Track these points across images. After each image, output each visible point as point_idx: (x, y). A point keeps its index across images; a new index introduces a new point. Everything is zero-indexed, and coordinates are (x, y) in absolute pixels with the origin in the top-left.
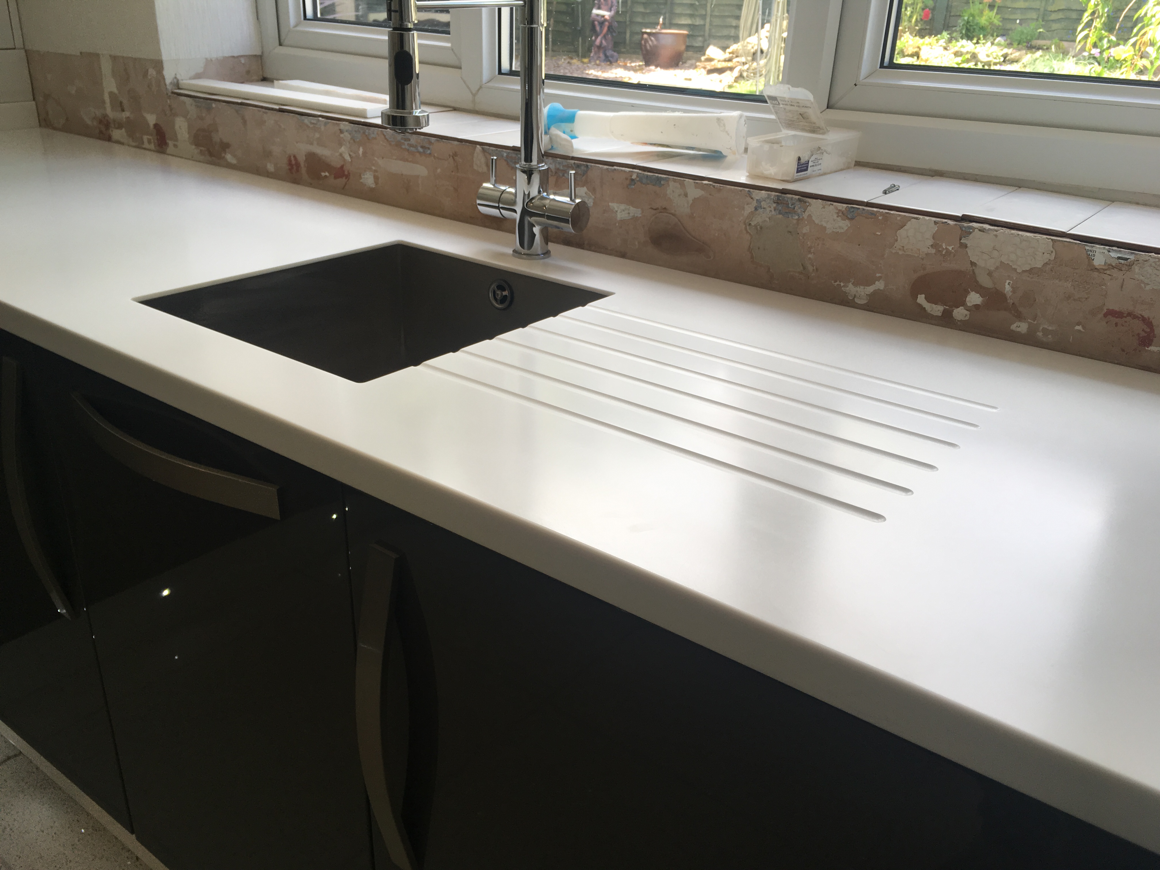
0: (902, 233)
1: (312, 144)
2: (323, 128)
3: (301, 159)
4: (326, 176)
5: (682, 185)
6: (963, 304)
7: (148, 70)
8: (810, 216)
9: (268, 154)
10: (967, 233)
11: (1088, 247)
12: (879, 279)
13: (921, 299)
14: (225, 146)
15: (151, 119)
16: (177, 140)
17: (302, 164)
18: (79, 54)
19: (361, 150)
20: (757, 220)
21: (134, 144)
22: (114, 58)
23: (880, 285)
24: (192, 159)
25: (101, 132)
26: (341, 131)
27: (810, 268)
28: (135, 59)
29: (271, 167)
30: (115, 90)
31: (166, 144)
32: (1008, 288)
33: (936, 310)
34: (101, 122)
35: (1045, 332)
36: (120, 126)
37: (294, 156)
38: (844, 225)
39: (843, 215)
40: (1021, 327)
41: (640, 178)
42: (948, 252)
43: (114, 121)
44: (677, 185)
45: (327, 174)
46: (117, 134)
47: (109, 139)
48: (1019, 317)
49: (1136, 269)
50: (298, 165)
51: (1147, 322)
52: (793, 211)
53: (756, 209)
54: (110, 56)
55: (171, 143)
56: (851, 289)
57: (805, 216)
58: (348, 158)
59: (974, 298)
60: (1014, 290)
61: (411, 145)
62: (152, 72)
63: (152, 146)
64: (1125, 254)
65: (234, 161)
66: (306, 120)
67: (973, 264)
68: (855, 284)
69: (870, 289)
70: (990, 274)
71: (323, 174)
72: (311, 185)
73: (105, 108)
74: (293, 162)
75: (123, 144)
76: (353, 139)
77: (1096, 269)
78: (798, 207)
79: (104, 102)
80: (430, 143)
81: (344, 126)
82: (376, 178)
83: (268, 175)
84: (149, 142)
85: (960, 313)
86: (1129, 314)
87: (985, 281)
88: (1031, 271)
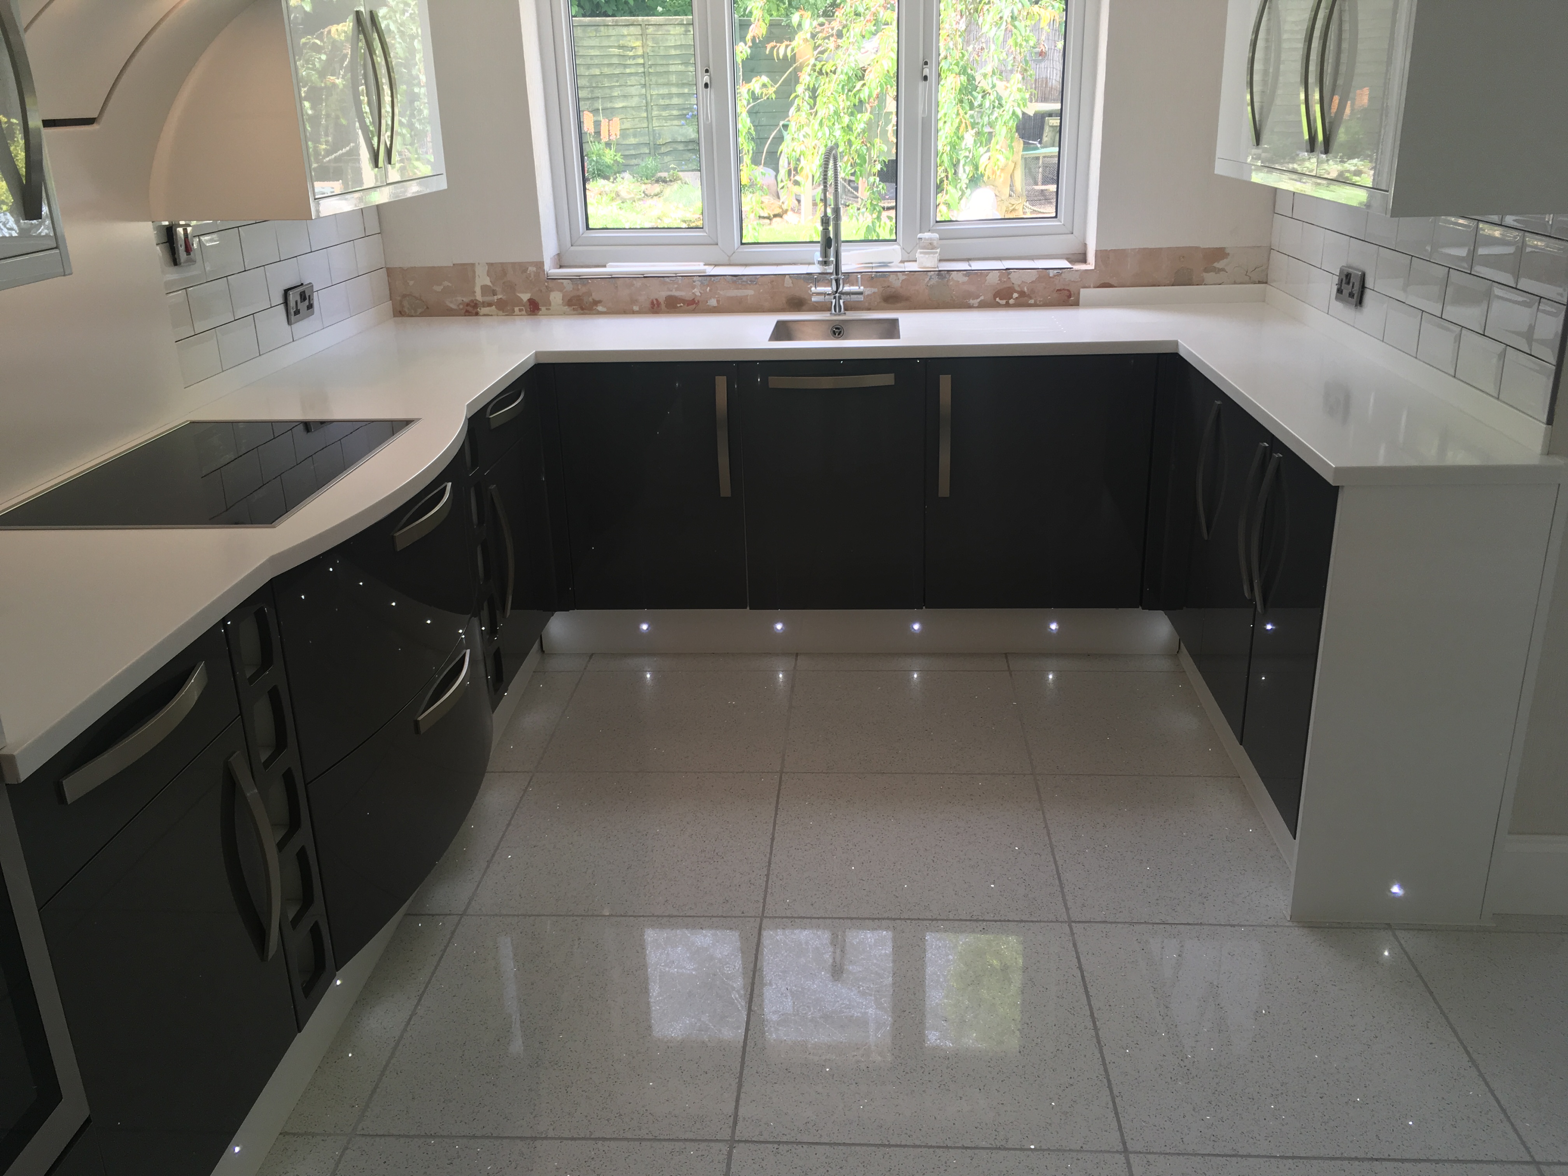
0: (988, 278)
1: (671, 291)
2: (680, 282)
3: (662, 300)
4: (681, 306)
5: (897, 275)
6: (1012, 298)
7: (528, 268)
8: (952, 278)
9: (634, 301)
10: (1009, 274)
11: (1048, 271)
12: (981, 296)
13: (998, 299)
14: (596, 303)
15: (525, 297)
16: (550, 305)
17: (662, 303)
18: (452, 265)
19: (709, 288)
20: (931, 283)
21: (504, 314)
22: (490, 265)
23: (982, 298)
24: (565, 314)
25: (467, 311)
26: (694, 282)
27: (954, 297)
28: (514, 264)
29: (636, 308)
30: (489, 284)
31: (539, 309)
32: (1026, 289)
33: (1003, 302)
34: (468, 305)
35: (1040, 301)
36: (490, 305)
37: (657, 300)
38: (966, 279)
39: (965, 275)
40: (1032, 301)
41: (876, 276)
42: (1004, 281)
43: (483, 302)
44: (894, 276)
45: (682, 305)
46: (484, 310)
47: (477, 314)
48: (1031, 298)
49: (1063, 275)
50: (659, 304)
51: (1068, 290)
52: (945, 277)
53: (930, 279)
54: (487, 263)
55: (543, 309)
56: (971, 302)
57: (950, 278)
58: (698, 294)
59: (1015, 295)
60: (1028, 289)
61: (744, 282)
62: (532, 269)
63: (524, 312)
64: (1060, 271)
65: (604, 310)
66: (667, 280)
67: (1013, 284)
68: (973, 300)
69: (979, 300)
70: (1019, 286)
71: (679, 305)
72: (668, 313)
73: (475, 296)
74: (655, 302)
75: (492, 315)
76: (702, 283)
77: (1051, 277)
78: (947, 276)
79: (475, 292)
80: (756, 278)
81: (695, 278)
82: (718, 301)
83: (634, 312)
84: (520, 310)
85: (1011, 301)
86: (1063, 289)
87: (1018, 289)
88: (1032, 282)
